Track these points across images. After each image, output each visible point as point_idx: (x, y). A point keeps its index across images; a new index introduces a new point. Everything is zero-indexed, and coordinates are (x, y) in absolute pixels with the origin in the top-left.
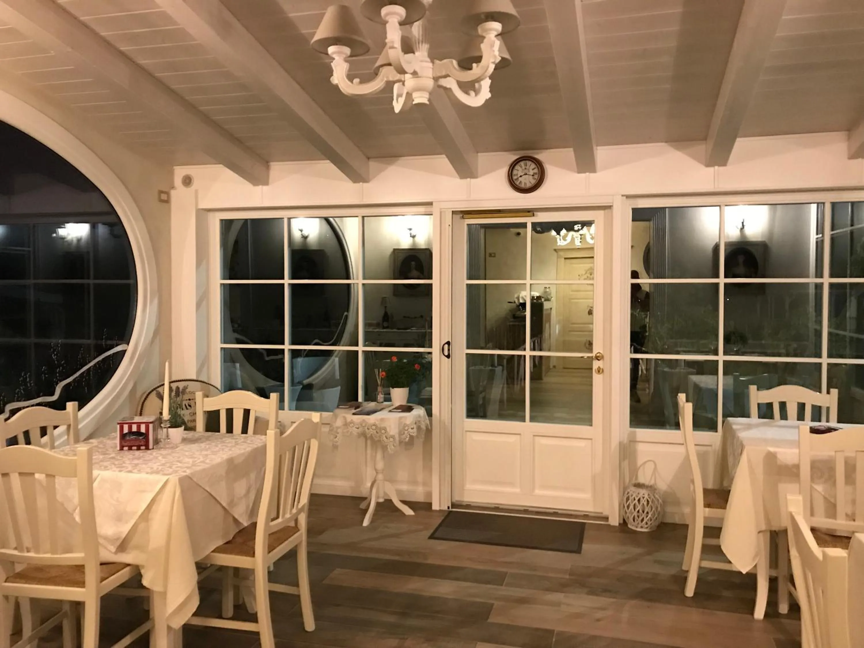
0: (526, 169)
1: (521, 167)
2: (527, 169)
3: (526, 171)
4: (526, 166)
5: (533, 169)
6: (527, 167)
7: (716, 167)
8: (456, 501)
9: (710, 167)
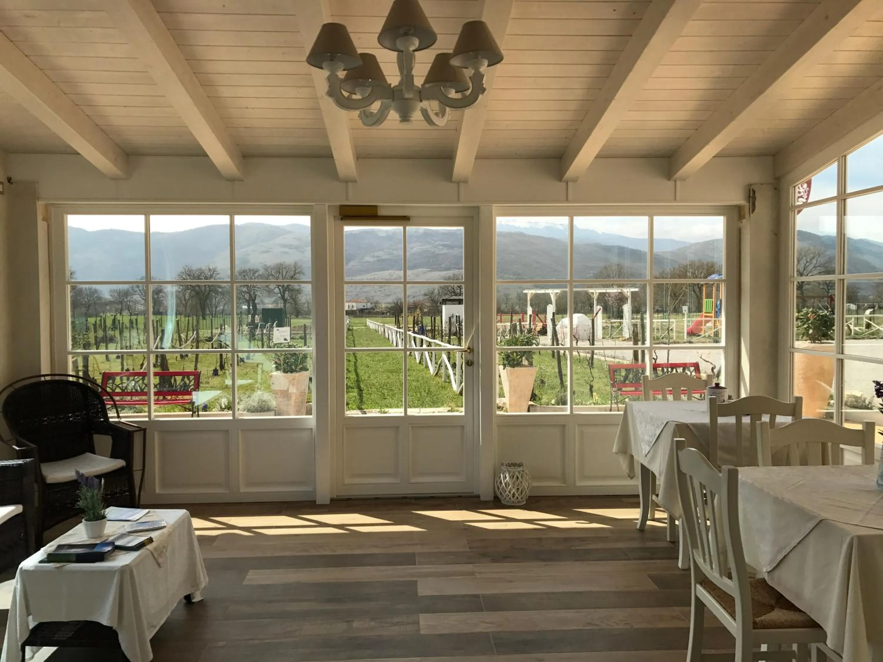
7: (569, 183)
8: (337, 496)
9: (564, 182)
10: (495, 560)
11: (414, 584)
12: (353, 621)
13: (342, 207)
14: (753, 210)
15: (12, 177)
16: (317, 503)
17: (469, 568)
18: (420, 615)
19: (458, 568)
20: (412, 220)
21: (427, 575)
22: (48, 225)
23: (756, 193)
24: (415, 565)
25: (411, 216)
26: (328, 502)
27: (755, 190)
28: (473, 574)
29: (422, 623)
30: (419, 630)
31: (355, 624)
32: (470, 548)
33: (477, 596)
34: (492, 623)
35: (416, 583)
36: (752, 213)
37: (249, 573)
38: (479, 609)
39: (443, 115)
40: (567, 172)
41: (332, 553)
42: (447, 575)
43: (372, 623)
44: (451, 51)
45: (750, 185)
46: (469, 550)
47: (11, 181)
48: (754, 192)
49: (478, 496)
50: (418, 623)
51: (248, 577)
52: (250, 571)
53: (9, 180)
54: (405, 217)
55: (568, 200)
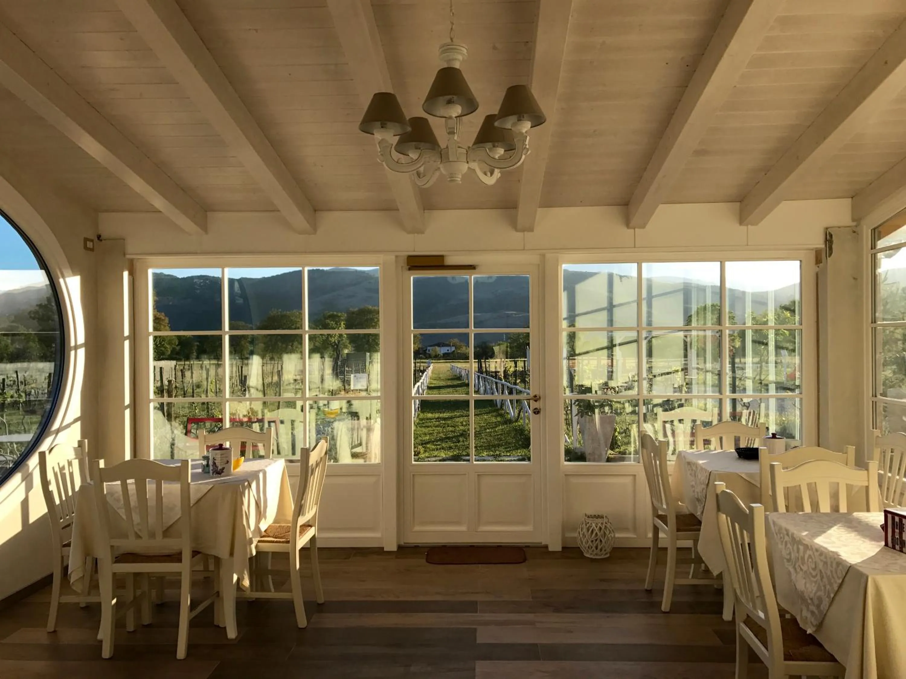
7: (636, 229)
8: (405, 543)
9: (632, 228)
10: (557, 610)
12: (411, 666)
13: (410, 257)
14: (830, 254)
15: (102, 235)
16: (385, 550)
17: (530, 617)
18: (477, 661)
19: (519, 617)
21: (487, 623)
22: (133, 279)
23: (833, 236)
24: (477, 612)
25: (477, 265)
26: (395, 549)
27: (832, 233)
28: (533, 623)
29: (478, 670)
30: (474, 676)
31: (413, 669)
32: (533, 598)
33: (536, 645)
34: (549, 673)
35: (475, 630)
36: (829, 257)
37: (314, 617)
38: (537, 657)
39: (492, 173)
40: (634, 220)
41: (395, 599)
42: (508, 623)
43: (429, 669)
44: (496, 113)
45: (827, 228)
46: (531, 600)
47: (100, 239)
48: (831, 236)
49: (546, 547)
50: (474, 669)
51: (313, 620)
52: (315, 614)
53: (99, 237)
54: (471, 266)
55: (636, 246)
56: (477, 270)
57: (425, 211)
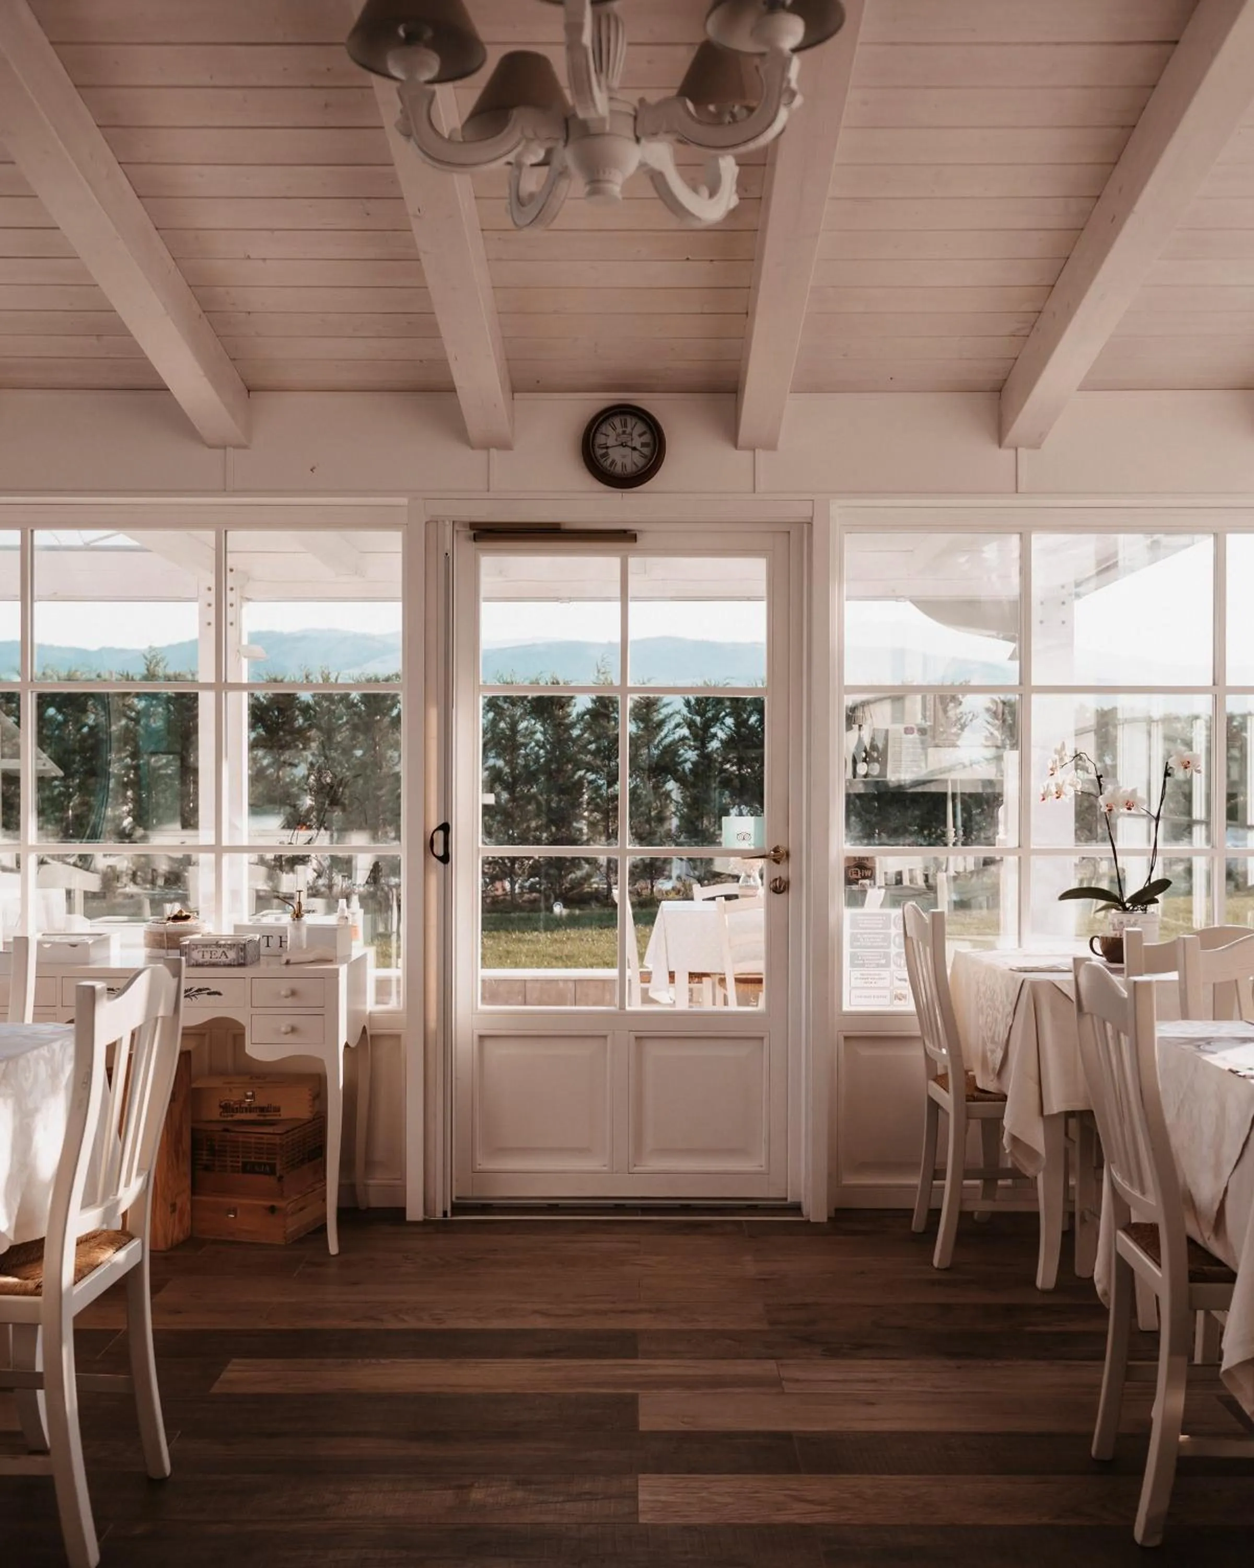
0: (624, 432)
1: (614, 429)
2: (627, 432)
3: (624, 438)
4: (626, 426)
5: (640, 435)
6: (628, 430)
7: (1020, 450)
9: (1009, 447)
11: (631, 1403)
12: (472, 1485)
17: (768, 1367)
18: (641, 1476)
19: (742, 1368)
20: (642, 542)
21: (662, 1383)
24: (636, 1357)
25: (639, 529)
28: (777, 1382)
29: (644, 1496)
30: (636, 1512)
31: (477, 1495)
32: (770, 1323)
33: (785, 1436)
34: (822, 1503)
35: (635, 1397)
37: (230, 1367)
38: (792, 1468)
40: (1015, 426)
41: (434, 1326)
42: (716, 1383)
43: (519, 1494)
46: (767, 1327)
50: (634, 1496)
51: (225, 1375)
52: (235, 1360)
54: (625, 531)
55: (1019, 491)
56: (640, 544)
57: (517, 395)
